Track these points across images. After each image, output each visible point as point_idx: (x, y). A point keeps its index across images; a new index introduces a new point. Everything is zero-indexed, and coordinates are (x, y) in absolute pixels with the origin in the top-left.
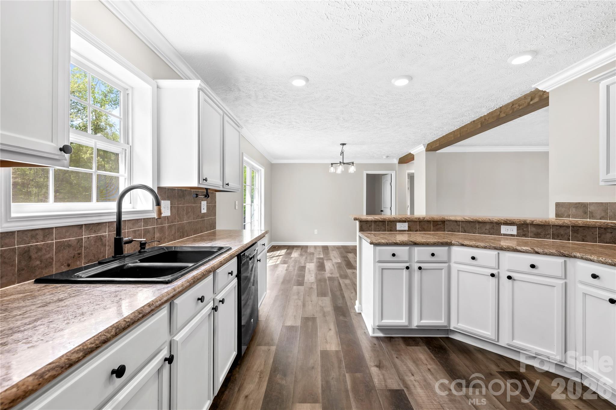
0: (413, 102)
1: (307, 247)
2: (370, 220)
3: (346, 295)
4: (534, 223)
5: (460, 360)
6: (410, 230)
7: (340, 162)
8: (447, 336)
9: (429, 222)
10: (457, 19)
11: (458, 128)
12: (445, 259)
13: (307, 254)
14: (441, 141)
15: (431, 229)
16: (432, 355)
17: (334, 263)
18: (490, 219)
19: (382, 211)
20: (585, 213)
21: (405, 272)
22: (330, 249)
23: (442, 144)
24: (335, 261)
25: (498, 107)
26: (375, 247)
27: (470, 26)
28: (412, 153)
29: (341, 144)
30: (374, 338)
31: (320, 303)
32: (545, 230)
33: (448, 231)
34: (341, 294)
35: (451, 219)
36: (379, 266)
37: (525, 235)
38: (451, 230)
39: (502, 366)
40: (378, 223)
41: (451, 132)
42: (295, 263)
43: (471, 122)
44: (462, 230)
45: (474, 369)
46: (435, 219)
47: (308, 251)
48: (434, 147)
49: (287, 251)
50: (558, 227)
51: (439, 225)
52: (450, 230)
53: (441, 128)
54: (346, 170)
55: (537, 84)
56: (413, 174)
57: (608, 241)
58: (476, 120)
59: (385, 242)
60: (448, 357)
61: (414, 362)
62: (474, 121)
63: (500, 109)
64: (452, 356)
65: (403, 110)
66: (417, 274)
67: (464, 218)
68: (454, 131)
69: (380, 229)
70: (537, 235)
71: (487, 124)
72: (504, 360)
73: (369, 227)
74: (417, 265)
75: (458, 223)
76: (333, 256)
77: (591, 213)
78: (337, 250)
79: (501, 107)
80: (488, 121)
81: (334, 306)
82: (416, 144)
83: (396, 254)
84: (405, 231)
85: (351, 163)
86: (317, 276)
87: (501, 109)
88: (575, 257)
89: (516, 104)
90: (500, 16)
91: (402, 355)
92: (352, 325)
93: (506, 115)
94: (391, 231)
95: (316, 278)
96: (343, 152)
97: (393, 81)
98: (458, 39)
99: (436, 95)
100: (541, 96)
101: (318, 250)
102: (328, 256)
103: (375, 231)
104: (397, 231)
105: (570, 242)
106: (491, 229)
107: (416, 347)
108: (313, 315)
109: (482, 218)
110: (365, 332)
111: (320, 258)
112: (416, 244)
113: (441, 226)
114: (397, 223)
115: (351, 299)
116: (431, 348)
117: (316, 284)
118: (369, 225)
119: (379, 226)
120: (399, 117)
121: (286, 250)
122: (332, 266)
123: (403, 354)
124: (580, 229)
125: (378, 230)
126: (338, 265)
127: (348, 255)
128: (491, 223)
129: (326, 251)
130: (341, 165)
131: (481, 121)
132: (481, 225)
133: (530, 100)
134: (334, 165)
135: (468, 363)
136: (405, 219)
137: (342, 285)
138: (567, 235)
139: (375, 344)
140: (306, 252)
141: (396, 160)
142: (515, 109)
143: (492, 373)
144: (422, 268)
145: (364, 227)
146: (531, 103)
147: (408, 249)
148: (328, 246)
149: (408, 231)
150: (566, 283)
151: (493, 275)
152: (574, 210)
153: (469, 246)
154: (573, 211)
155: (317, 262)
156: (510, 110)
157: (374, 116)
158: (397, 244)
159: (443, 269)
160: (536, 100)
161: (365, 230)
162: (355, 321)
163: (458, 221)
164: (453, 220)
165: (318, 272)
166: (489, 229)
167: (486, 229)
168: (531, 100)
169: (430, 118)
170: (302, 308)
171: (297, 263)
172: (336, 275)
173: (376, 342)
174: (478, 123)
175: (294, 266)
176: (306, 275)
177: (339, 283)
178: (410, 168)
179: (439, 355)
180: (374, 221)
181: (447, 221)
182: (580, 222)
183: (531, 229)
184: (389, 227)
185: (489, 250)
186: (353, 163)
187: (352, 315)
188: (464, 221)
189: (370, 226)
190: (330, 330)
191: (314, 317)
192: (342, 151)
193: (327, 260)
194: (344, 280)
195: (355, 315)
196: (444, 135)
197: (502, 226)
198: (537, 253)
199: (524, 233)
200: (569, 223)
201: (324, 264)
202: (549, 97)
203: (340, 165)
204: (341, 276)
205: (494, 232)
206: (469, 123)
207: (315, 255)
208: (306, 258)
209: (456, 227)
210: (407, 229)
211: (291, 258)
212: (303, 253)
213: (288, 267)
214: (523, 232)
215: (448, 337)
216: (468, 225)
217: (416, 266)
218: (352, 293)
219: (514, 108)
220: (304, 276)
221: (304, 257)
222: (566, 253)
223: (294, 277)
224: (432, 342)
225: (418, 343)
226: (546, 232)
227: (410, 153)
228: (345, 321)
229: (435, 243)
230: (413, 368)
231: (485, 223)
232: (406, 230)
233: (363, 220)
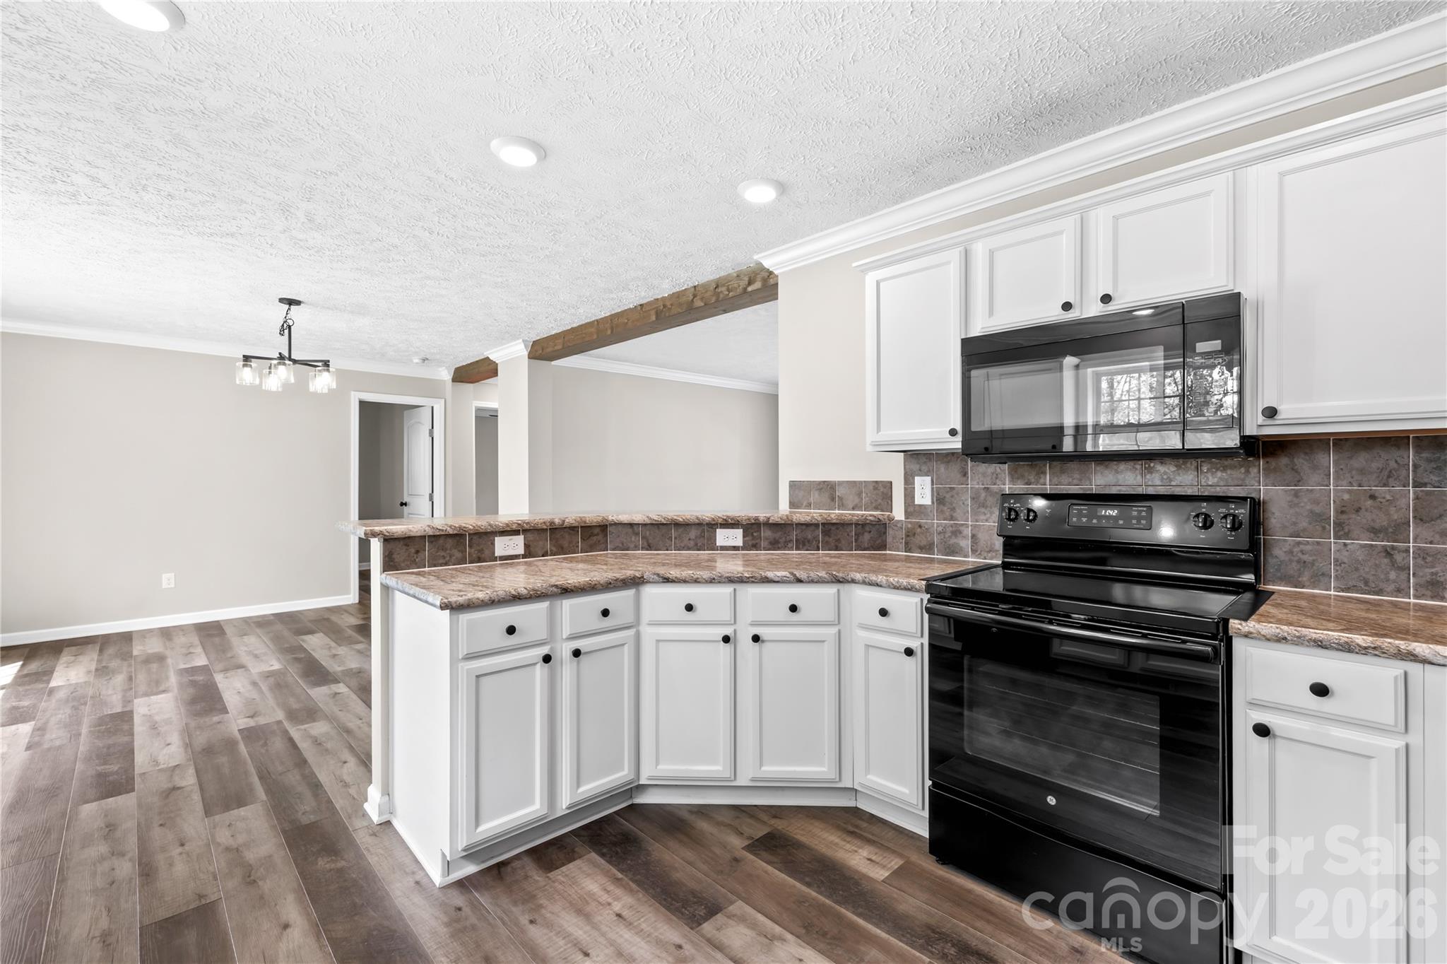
0: (530, 222)
1: (127, 637)
2: (418, 534)
3: (323, 777)
4: (771, 521)
5: (673, 853)
6: (530, 553)
7: (280, 354)
8: (630, 803)
9: (572, 529)
10: (687, 39)
11: (606, 315)
12: (630, 619)
13: (130, 666)
14: (566, 339)
15: (578, 547)
16: (614, 871)
17: (257, 678)
18: (697, 518)
19: (406, 504)
20: (833, 499)
21: (540, 671)
22: (229, 631)
23: (569, 346)
24: (256, 668)
25: (691, 285)
26: (455, 617)
27: (706, 71)
28: (491, 359)
29: (281, 300)
30: (450, 891)
31: (224, 837)
32: (785, 533)
33: (613, 550)
34: (304, 777)
35: (622, 520)
36: (467, 669)
37: (755, 547)
38: (621, 545)
39: (747, 831)
40: (441, 541)
41: (591, 320)
42: (75, 708)
43: (635, 307)
44: (643, 544)
45: (704, 863)
46: (588, 522)
47: (135, 653)
48: (550, 350)
49: (23, 666)
50: (804, 527)
51: (595, 535)
52: (618, 547)
53: (574, 308)
54: (302, 384)
55: (763, 254)
56: (496, 411)
57: (866, 545)
58: (646, 304)
59: (488, 598)
60: (649, 858)
61: (580, 912)
62: (641, 305)
63: (693, 289)
64: (653, 851)
65: (500, 238)
66: (567, 668)
67: (648, 517)
68: (597, 320)
69: (448, 558)
70: (774, 545)
71: (669, 316)
72: (744, 814)
73: (415, 556)
74: (569, 647)
75: (635, 527)
76: (250, 653)
77: (841, 498)
78: (258, 631)
79: (695, 287)
80: (670, 309)
81: (284, 832)
82: (506, 336)
83: (515, 626)
84: (516, 557)
85: (320, 364)
86: (190, 736)
87: (695, 289)
88: (853, 581)
89: (723, 285)
90: (761, 78)
91: (541, 906)
92: (368, 876)
93: (705, 305)
94: (480, 560)
95: (188, 745)
96: (289, 327)
97: (495, 144)
98: (674, 93)
99: (588, 221)
100: (765, 281)
101: (181, 640)
102: (229, 655)
103: (435, 566)
104: (495, 559)
105: (820, 552)
106: (700, 538)
107: (571, 866)
108: (200, 897)
109: (684, 516)
110: (417, 883)
111: (194, 670)
112: (566, 591)
113: (600, 537)
114: (496, 538)
115: (346, 785)
116: (605, 850)
117: (191, 771)
118: (413, 551)
119: (446, 549)
120: (484, 256)
121: (20, 663)
122: (250, 687)
123: (543, 901)
124: (833, 528)
125: (441, 561)
126: (272, 680)
127: (303, 641)
128: (698, 524)
129: (217, 640)
130: (284, 364)
131: (657, 307)
132: (681, 530)
133: (747, 283)
134: (254, 363)
135: (689, 854)
136: (519, 524)
137: (304, 745)
138: (816, 541)
139: (460, 909)
140: (126, 656)
141: (446, 371)
142: (721, 296)
143: (737, 857)
144: (582, 651)
145: (397, 557)
146: (750, 289)
147: (547, 607)
148: (222, 623)
149: (524, 556)
150: (839, 632)
151: (726, 639)
152: (817, 494)
153: (679, 582)
154: (815, 497)
155: (181, 686)
156: (713, 296)
157: (414, 236)
158: (519, 599)
159: (625, 644)
160: (757, 285)
161: (403, 565)
162: (376, 859)
163: (636, 524)
164: (626, 522)
165: (193, 724)
166: (696, 537)
167: (689, 539)
168: (750, 283)
169: (558, 276)
170: (142, 886)
171: (87, 709)
172: (274, 714)
173: (458, 899)
174: (649, 310)
175: (72, 726)
176: (137, 743)
177: (291, 740)
178: (487, 396)
179: (629, 862)
180: (429, 536)
181: (611, 525)
182: (833, 516)
183: (766, 533)
184: (473, 550)
185: (719, 585)
186: (326, 364)
187: (362, 838)
188: (649, 522)
189: (417, 552)
190: (286, 926)
191: (204, 902)
192: (285, 322)
193: (226, 670)
194: (306, 726)
195: (371, 835)
196: (575, 325)
197: (718, 531)
198: (799, 581)
199: (754, 542)
200: (819, 519)
201: (217, 688)
202: (777, 284)
203: (279, 364)
204: (293, 716)
205: (704, 545)
206: (630, 308)
207: (169, 661)
208: (130, 679)
209: (631, 538)
210: (523, 553)
211: (52, 692)
212: (114, 664)
213: (40, 730)
214: (753, 540)
215: (632, 804)
216: (657, 531)
217: (566, 649)
218: (345, 762)
219: (719, 293)
220: (129, 752)
221: (119, 679)
222: (840, 575)
223: (79, 766)
224: (602, 833)
225: (573, 851)
226: (788, 537)
227: (488, 358)
228: (340, 871)
229: (610, 583)
230: (581, 932)
231: (688, 525)
232: (520, 555)
233: (396, 536)
